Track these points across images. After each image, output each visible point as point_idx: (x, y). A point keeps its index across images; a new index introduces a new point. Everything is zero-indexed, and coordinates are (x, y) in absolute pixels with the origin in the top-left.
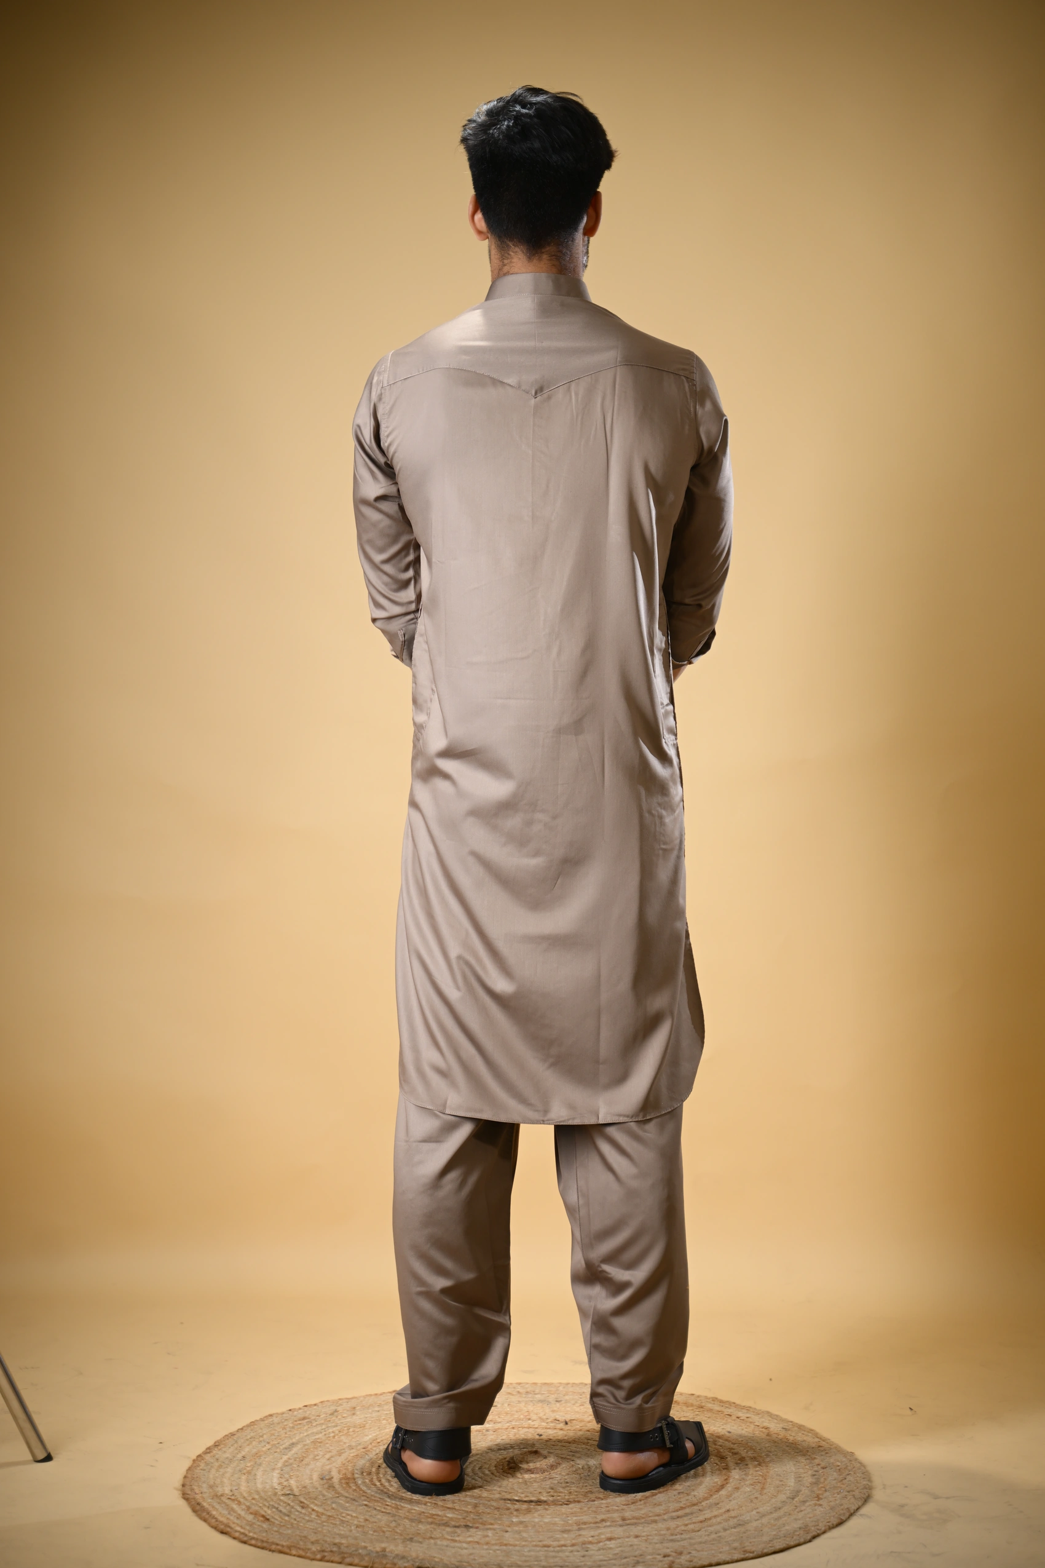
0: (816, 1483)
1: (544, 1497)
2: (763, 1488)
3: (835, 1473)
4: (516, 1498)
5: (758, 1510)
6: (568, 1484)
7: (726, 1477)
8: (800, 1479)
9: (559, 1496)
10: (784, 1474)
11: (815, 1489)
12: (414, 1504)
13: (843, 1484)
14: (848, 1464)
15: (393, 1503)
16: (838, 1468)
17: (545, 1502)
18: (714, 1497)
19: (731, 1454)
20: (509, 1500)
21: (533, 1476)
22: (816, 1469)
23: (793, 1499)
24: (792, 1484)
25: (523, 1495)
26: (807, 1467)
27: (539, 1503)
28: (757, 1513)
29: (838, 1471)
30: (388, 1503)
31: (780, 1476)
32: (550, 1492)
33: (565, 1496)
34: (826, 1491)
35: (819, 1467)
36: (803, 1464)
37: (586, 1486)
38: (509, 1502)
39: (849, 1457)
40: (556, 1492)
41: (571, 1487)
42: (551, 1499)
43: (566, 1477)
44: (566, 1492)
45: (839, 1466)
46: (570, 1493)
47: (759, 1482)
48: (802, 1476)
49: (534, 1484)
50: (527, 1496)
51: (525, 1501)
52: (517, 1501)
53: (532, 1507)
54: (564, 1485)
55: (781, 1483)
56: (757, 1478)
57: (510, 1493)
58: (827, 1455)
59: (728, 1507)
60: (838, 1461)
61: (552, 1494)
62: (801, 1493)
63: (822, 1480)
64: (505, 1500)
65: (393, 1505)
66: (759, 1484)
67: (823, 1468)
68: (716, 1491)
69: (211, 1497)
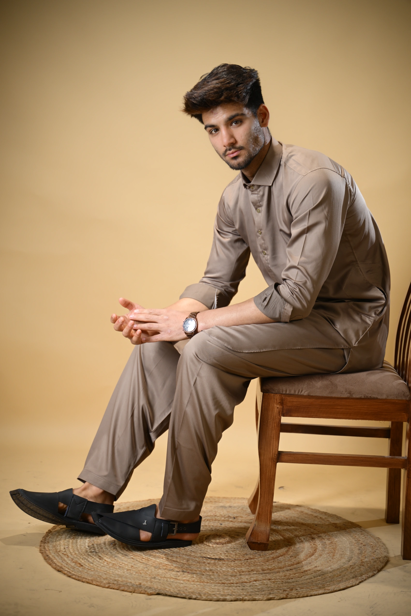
0: (361, 553)
1: (223, 556)
2: (334, 556)
3: (370, 549)
4: (209, 557)
5: (331, 567)
6: (235, 549)
7: (315, 549)
8: (352, 551)
9: (230, 556)
10: (344, 549)
11: (360, 556)
12: (157, 558)
13: (374, 554)
14: (377, 544)
15: (146, 557)
16: (372, 546)
17: (223, 559)
18: (309, 559)
19: (317, 537)
20: (205, 557)
21: (218, 546)
22: (360, 546)
23: (349, 561)
24: (348, 554)
25: (212, 555)
26: (356, 545)
27: (220, 560)
28: (331, 568)
29: (371, 547)
30: (143, 557)
31: (342, 549)
32: (226, 554)
33: (233, 556)
34: (366, 558)
35: (362, 545)
36: (353, 543)
37: (244, 551)
38: (205, 559)
39: (377, 540)
40: (229, 554)
41: (237, 551)
42: (226, 557)
43: (234, 546)
44: (234, 554)
45: (372, 545)
46: (236, 554)
47: (332, 552)
48: (353, 549)
49: (218, 549)
50: (214, 556)
51: (213, 559)
52: (209, 558)
53: (216, 562)
54: (233, 550)
55: (343, 553)
56: (331, 550)
57: (206, 554)
58: (366, 539)
59: (316, 565)
60: (372, 542)
61: (227, 555)
62: (353, 558)
63: (364, 552)
64: (203, 557)
65: (146, 558)
66: (332, 553)
67: (364, 546)
68: (310, 556)
69: (54, 553)
